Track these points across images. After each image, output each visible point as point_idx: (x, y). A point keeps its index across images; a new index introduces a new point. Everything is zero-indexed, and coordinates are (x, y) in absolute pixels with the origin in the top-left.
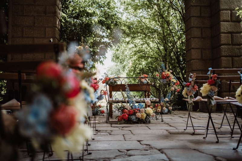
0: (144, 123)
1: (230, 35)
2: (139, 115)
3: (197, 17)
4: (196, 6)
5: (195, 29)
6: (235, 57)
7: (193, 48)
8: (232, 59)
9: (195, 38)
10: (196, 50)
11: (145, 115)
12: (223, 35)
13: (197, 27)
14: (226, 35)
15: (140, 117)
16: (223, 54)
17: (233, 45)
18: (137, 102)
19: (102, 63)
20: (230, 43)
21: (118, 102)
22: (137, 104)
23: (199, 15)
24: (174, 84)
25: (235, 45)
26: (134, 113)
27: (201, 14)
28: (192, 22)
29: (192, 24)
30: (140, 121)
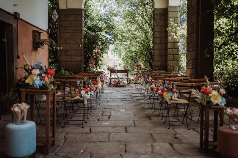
0: (123, 87)
1: (173, 43)
2: (121, 84)
3: (158, 32)
4: (158, 26)
5: (157, 38)
6: (175, 55)
7: (155, 49)
8: (174, 56)
9: (157, 43)
10: (157, 50)
11: (123, 84)
12: (169, 43)
13: (158, 38)
14: (171, 43)
15: (121, 85)
16: (169, 53)
17: (174, 49)
18: (120, 79)
19: (107, 54)
20: (173, 47)
21: (113, 79)
22: (120, 80)
23: (159, 31)
24: (143, 69)
25: (175, 49)
26: (119, 83)
27: (160, 30)
28: (155, 35)
29: (155, 36)
30: (121, 86)
